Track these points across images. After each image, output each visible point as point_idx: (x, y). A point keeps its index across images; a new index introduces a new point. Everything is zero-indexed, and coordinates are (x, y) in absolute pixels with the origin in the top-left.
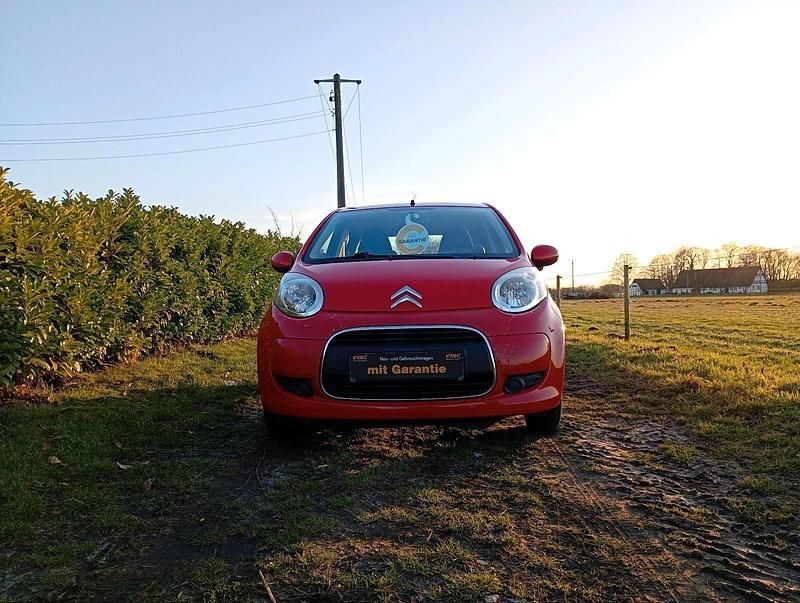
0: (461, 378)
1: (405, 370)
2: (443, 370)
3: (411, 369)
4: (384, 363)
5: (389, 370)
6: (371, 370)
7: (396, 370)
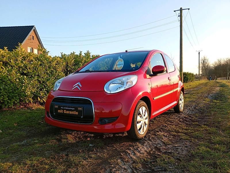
0: (82, 117)
1: (68, 112)
2: (77, 113)
3: (69, 112)
4: (62, 109)
5: (63, 111)
6: (59, 111)
7: (65, 112)
